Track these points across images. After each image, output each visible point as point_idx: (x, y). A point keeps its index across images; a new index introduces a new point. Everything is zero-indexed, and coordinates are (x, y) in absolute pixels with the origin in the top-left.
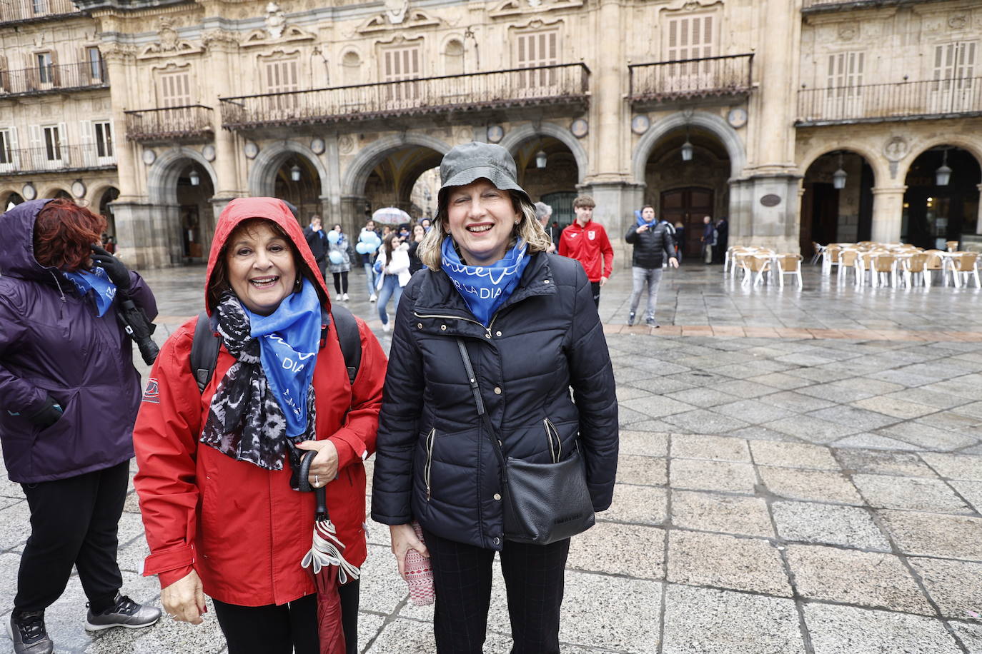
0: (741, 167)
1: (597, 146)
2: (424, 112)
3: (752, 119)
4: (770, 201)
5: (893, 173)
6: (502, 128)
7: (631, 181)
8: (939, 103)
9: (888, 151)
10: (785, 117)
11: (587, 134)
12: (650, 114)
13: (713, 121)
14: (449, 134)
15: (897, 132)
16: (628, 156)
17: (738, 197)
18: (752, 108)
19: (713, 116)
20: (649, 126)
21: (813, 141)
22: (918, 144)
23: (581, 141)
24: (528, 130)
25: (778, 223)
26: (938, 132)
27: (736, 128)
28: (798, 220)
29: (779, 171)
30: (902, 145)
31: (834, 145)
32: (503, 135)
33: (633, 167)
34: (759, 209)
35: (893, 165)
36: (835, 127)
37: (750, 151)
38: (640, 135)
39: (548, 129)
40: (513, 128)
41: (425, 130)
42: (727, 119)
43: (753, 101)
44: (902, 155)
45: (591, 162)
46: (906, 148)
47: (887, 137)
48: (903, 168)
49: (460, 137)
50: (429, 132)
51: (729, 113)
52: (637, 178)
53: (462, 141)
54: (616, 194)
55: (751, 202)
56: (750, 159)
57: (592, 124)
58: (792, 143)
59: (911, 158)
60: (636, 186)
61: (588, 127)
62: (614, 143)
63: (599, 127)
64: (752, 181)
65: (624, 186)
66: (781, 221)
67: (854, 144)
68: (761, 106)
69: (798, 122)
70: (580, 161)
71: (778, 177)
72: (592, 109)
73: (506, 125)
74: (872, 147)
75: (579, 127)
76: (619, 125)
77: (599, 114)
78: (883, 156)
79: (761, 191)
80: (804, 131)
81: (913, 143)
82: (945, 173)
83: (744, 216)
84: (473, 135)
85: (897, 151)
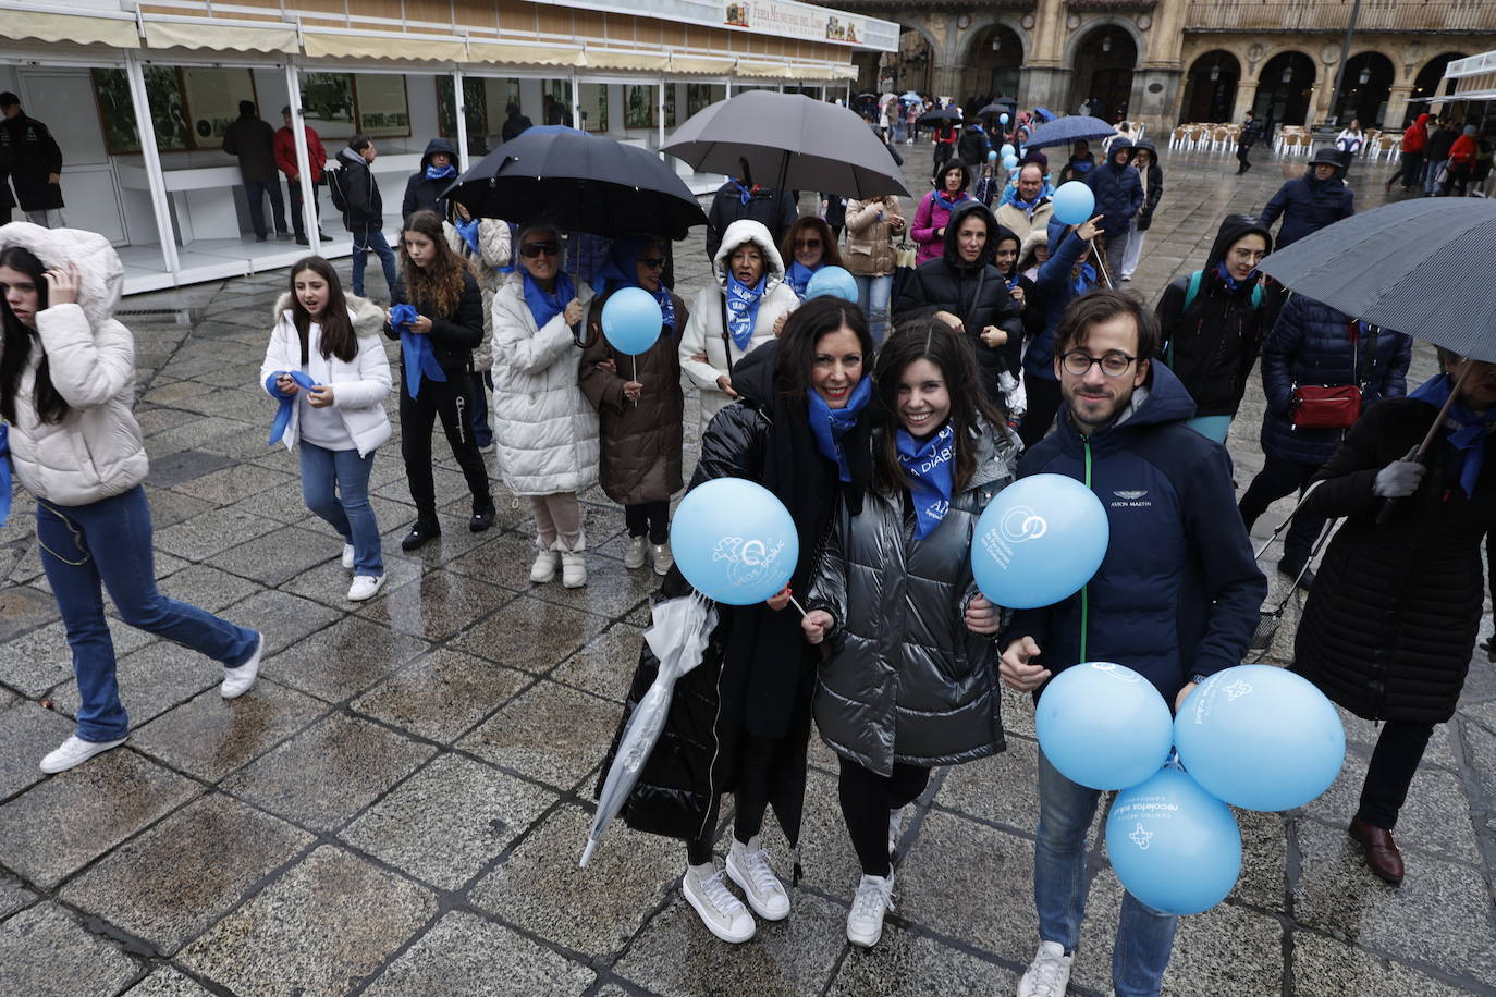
0: (1141, 63)
1: (1039, 37)
3: (1154, 24)
4: (1155, 88)
5: (1251, 71)
6: (969, 17)
7: (1061, 66)
8: (1290, 20)
9: (1249, 55)
10: (1176, 24)
11: (1033, 27)
12: (1082, 14)
13: (1128, 23)
14: (928, 19)
15: (1258, 40)
16: (1061, 46)
17: (1137, 83)
18: (1155, 16)
19: (1128, 20)
20: (1080, 24)
21: (1199, 43)
22: (1271, 50)
23: (1029, 32)
24: (990, 20)
25: (1158, 105)
26: (1286, 42)
27: (1142, 30)
28: (1180, 103)
29: (1165, 66)
30: (1259, 50)
31: (1213, 47)
32: (970, 22)
33: (1064, 55)
34: (1147, 94)
35: (1252, 65)
36: (1212, 35)
37: (1149, 48)
38: (1072, 30)
39: (1004, 21)
40: (978, 18)
41: (910, 13)
42: (1137, 24)
43: (1157, 10)
44: (1258, 58)
45: (1034, 49)
46: (1261, 53)
47: (1251, 44)
48: (1258, 68)
49: (936, 23)
50: (912, 17)
51: (1138, 19)
52: (1065, 64)
53: (937, 26)
54: (1047, 77)
55: (1143, 88)
56: (1148, 55)
57: (1038, 19)
58: (1180, 45)
59: (1265, 60)
60: (1064, 71)
61: (1034, 22)
62: (1052, 35)
63: (1042, 24)
64: (1146, 72)
65: (1054, 71)
66: (1161, 103)
67: (1227, 47)
68: (1161, 15)
69: (1184, 30)
70: (1026, 48)
71: (1163, 71)
72: (1039, 7)
73: (973, 15)
74: (1240, 51)
75: (1028, 22)
76: (1057, 22)
77: (1044, 13)
78: (1246, 59)
79: (1150, 81)
80: (1190, 36)
81: (1268, 49)
82: (1289, 73)
83: (1138, 98)
84: (946, 22)
85: (1255, 55)
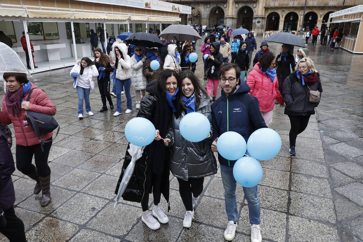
0: (255, 16)
1: (228, 10)
2: (195, 1)
3: (257, 6)
4: (259, 22)
6: (210, 5)
7: (234, 17)
8: (291, 4)
9: (282, 13)
10: (263, 6)
11: (226, 7)
12: (239, 4)
14: (199, 5)
15: (283, 9)
16: (234, 12)
17: (254, 21)
18: (257, 4)
19: (251, 5)
20: (238, 6)
21: (269, 10)
22: (287, 12)
23: (225, 8)
25: (260, 26)
26: (290, 10)
27: (254, 7)
28: (265, 26)
29: (260, 16)
30: (284, 12)
31: (272, 11)
32: (210, 6)
33: (235, 14)
34: (257, 23)
35: (282, 16)
36: (272, 8)
37: (256, 12)
38: (237, 8)
39: (219, 5)
40: (212, 5)
41: (194, 4)
42: (253, 5)
43: (258, 2)
44: (284, 14)
45: (227, 13)
46: (285, 13)
47: (281, 10)
48: (284, 16)
49: (201, 6)
50: (195, 5)
51: (253, 4)
52: (235, 17)
53: (202, 7)
54: (231, 20)
55: (256, 22)
56: (256, 14)
57: (228, 5)
58: (264, 11)
59: (286, 14)
60: (235, 18)
61: (227, 6)
62: (231, 9)
63: (229, 6)
64: (256, 18)
65: (233, 18)
67: (276, 11)
68: (259, 4)
69: (265, 7)
70: (225, 12)
71: (260, 18)
72: (228, 2)
73: (211, 4)
74: (279, 12)
76: (232, 6)
77: (229, 3)
78: (281, 14)
79: (257, 20)
80: (266, 9)
81: (286, 11)
82: (291, 17)
83: (254, 25)
84: (204, 6)
85: (283, 13)
